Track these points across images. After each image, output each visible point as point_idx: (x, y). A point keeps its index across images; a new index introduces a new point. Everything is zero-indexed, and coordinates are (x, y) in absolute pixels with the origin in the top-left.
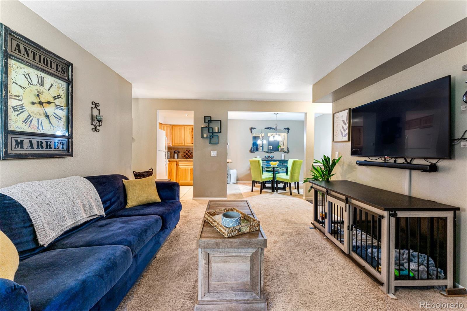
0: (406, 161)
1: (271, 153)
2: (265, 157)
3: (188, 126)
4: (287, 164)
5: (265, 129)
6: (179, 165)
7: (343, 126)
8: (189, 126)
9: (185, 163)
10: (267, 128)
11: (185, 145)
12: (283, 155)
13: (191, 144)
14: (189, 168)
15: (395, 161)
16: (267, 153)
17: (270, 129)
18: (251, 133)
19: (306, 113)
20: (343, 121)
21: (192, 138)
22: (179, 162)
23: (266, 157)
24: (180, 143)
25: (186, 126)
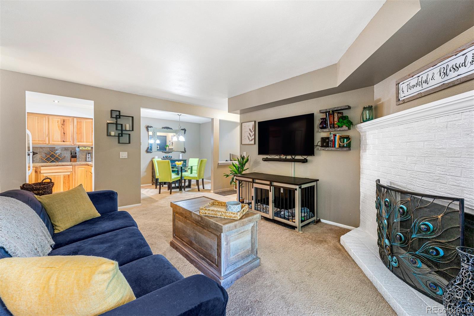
0: (292, 157)
1: (169, 153)
2: (163, 157)
3: (55, 117)
4: (186, 163)
5: (163, 128)
6: (42, 172)
7: (249, 134)
8: (58, 117)
9: (51, 169)
10: (165, 128)
11: (50, 143)
12: (181, 155)
13: (61, 141)
14: (62, 176)
15: (286, 157)
16: (165, 153)
17: (168, 129)
18: (147, 132)
19: (213, 119)
20: (250, 129)
21: (63, 134)
22: (42, 168)
23: (165, 157)
24: (40, 140)
25: (52, 117)
